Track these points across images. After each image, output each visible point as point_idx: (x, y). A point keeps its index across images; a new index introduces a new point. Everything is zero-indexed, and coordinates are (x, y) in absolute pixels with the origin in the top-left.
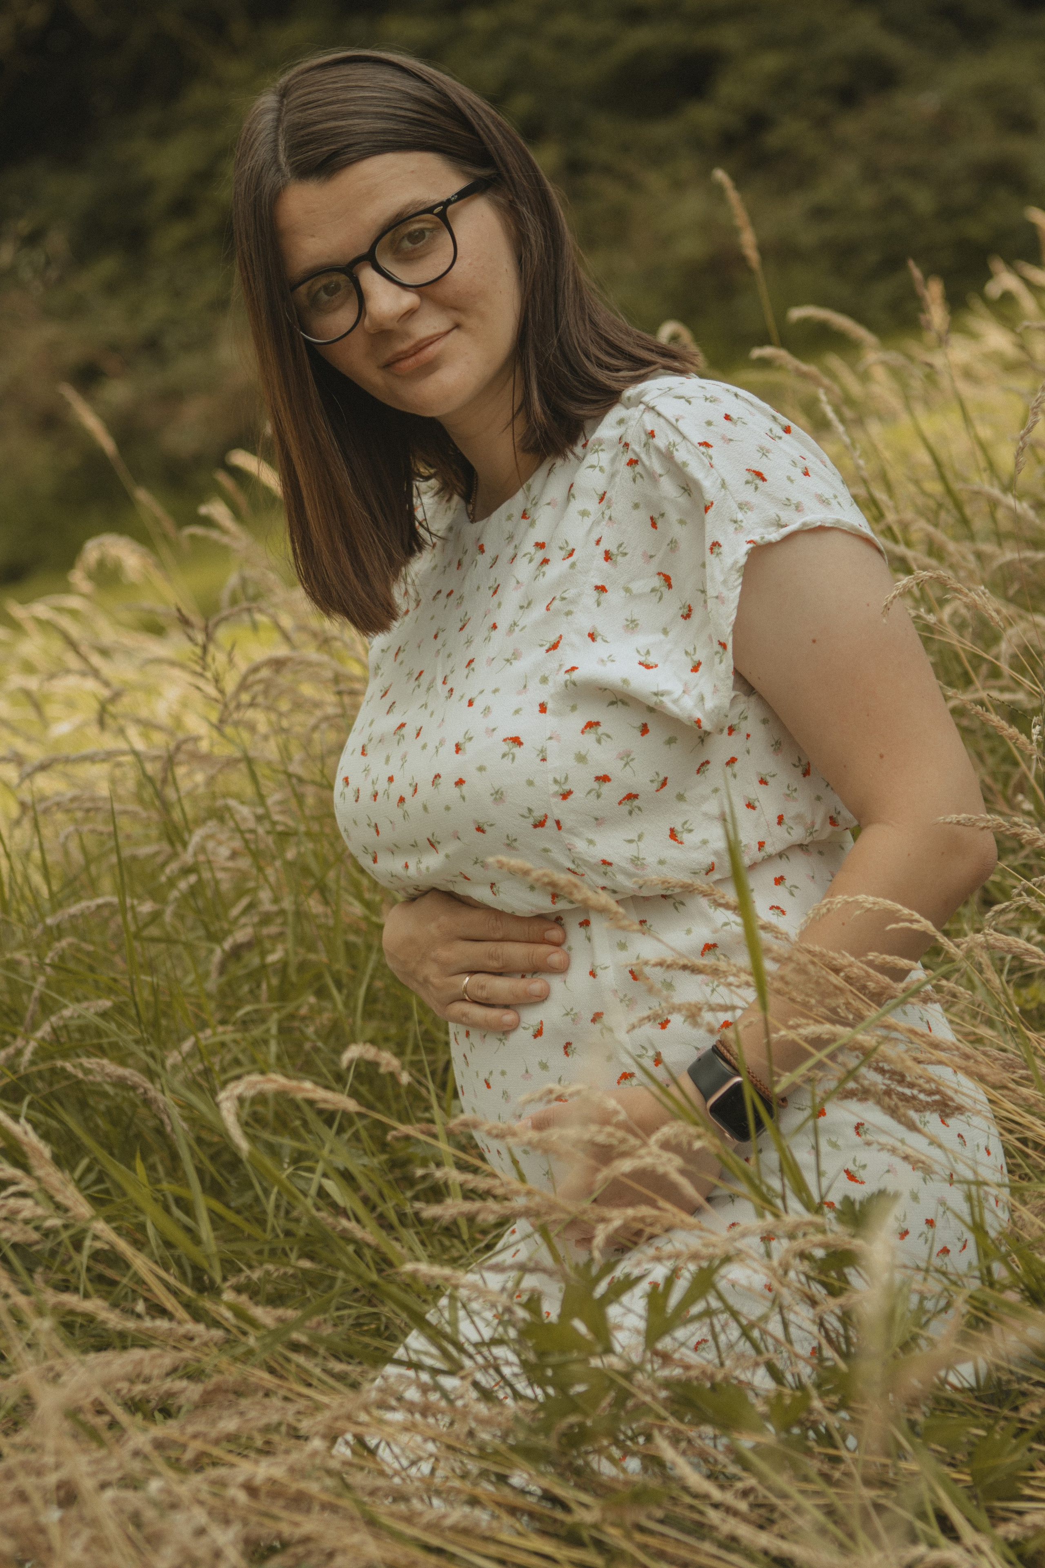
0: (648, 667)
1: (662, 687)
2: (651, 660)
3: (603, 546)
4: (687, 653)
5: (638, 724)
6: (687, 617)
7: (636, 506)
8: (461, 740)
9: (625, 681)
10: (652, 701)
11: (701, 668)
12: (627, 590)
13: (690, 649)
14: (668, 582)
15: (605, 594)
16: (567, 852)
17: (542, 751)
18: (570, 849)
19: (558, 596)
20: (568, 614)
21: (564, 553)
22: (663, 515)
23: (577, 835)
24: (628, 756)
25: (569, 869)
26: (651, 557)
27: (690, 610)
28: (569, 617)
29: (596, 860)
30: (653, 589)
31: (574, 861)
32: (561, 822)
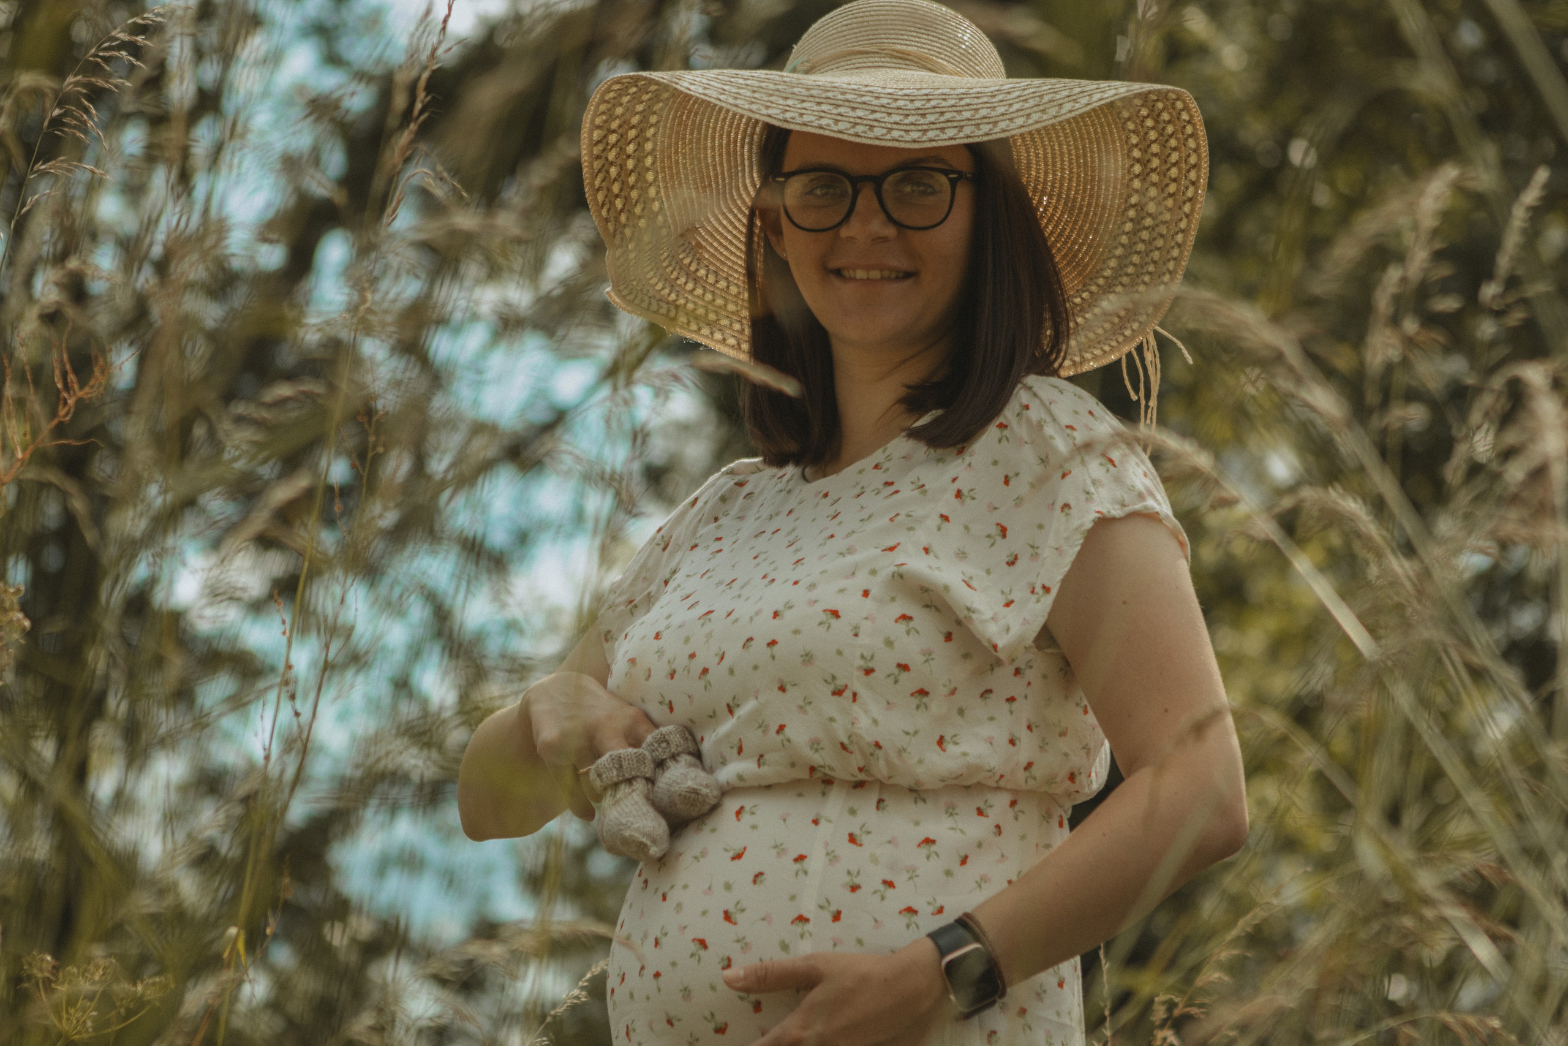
0: (969, 586)
1: (975, 606)
2: (973, 584)
3: (958, 485)
4: (1002, 592)
5: (945, 630)
6: (1011, 564)
7: (995, 462)
8: (781, 609)
9: (946, 588)
11: (1013, 605)
12: (967, 528)
13: (1007, 590)
14: (1004, 531)
15: (946, 523)
16: (850, 726)
17: (856, 628)
18: (853, 724)
19: (903, 512)
20: (911, 529)
21: (913, 486)
22: (1017, 474)
23: (866, 712)
24: (930, 654)
25: (842, 744)
26: (995, 508)
27: (1016, 558)
28: (911, 533)
29: (870, 739)
30: (989, 536)
31: (850, 737)
32: (858, 695)
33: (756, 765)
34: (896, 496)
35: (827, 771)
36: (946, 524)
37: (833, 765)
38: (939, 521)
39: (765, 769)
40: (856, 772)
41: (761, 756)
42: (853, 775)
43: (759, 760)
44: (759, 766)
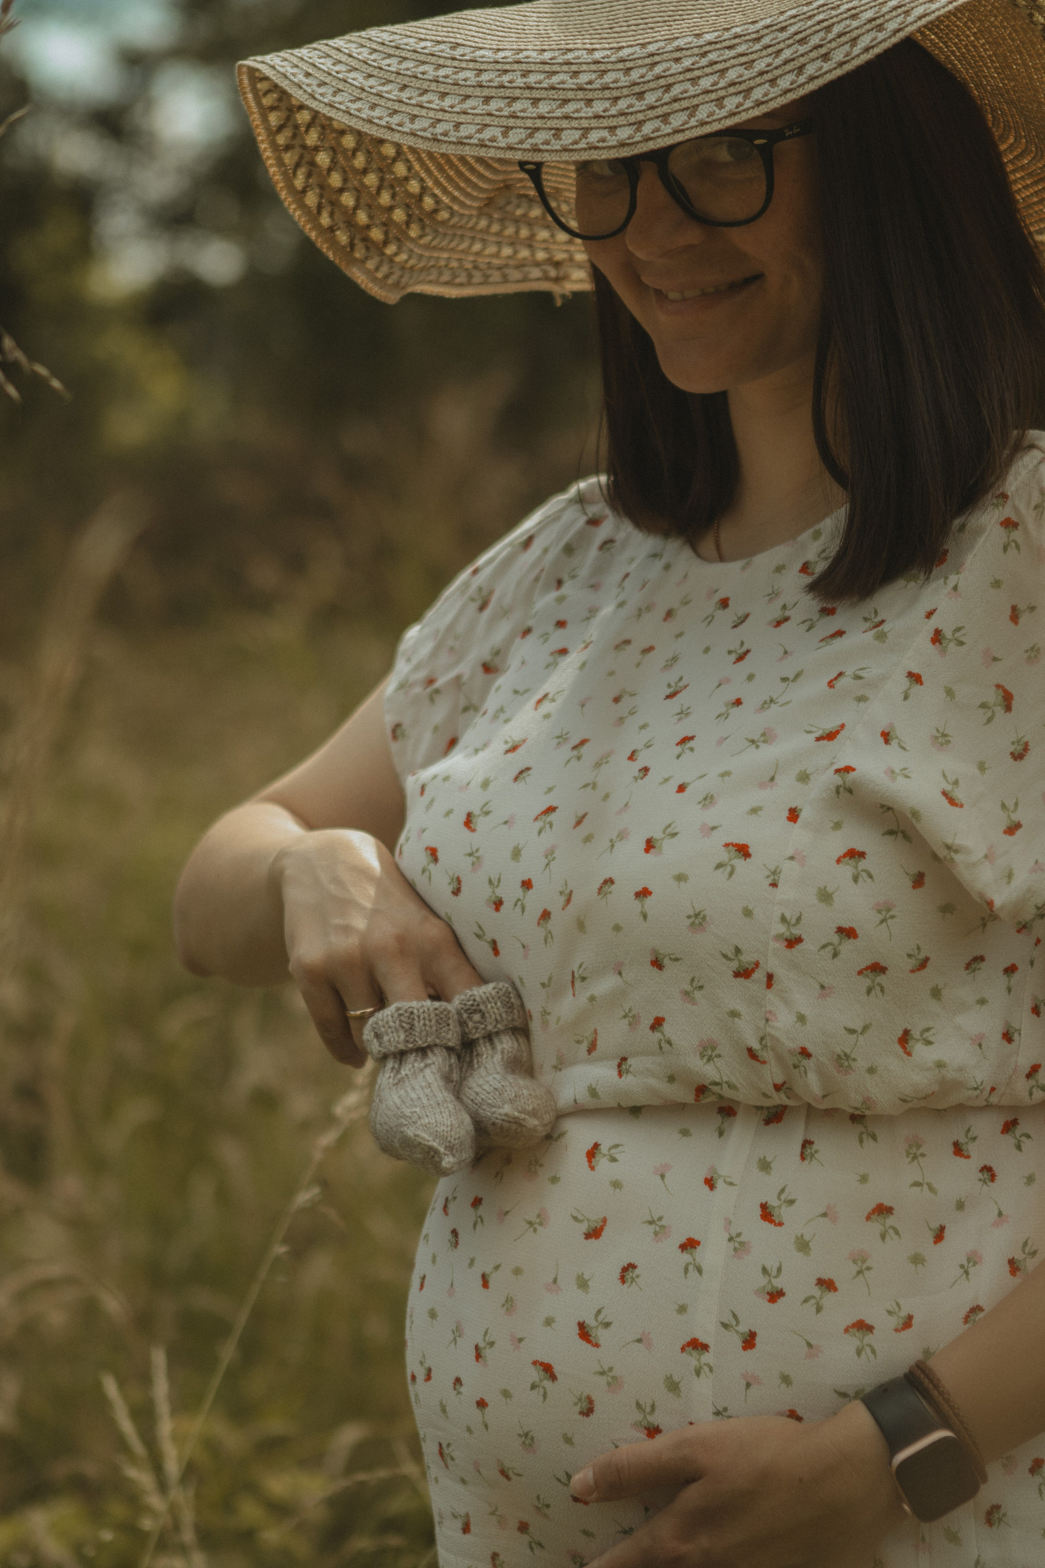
0: (952, 802)
1: (959, 841)
2: (959, 794)
3: (935, 622)
4: (1003, 806)
5: (914, 871)
6: (1018, 756)
7: (997, 584)
8: (658, 835)
9: (915, 814)
10: (942, 853)
11: (1019, 833)
12: (950, 692)
13: (1010, 804)
14: (1007, 701)
15: (918, 686)
16: (762, 1024)
17: (774, 873)
18: (767, 1020)
19: (849, 672)
20: (861, 699)
21: (868, 625)
22: (1032, 609)
23: (787, 1002)
24: (889, 910)
25: (750, 1051)
26: (995, 659)
27: (1026, 749)
28: (862, 704)
29: (794, 1045)
30: (983, 706)
31: (762, 1039)
32: (775, 978)
33: (616, 1073)
34: (838, 643)
35: (727, 1092)
36: (917, 688)
37: (733, 1080)
38: (906, 682)
39: (629, 1080)
40: (771, 1091)
41: (624, 1059)
42: (765, 1095)
43: (619, 1065)
44: (620, 1075)
